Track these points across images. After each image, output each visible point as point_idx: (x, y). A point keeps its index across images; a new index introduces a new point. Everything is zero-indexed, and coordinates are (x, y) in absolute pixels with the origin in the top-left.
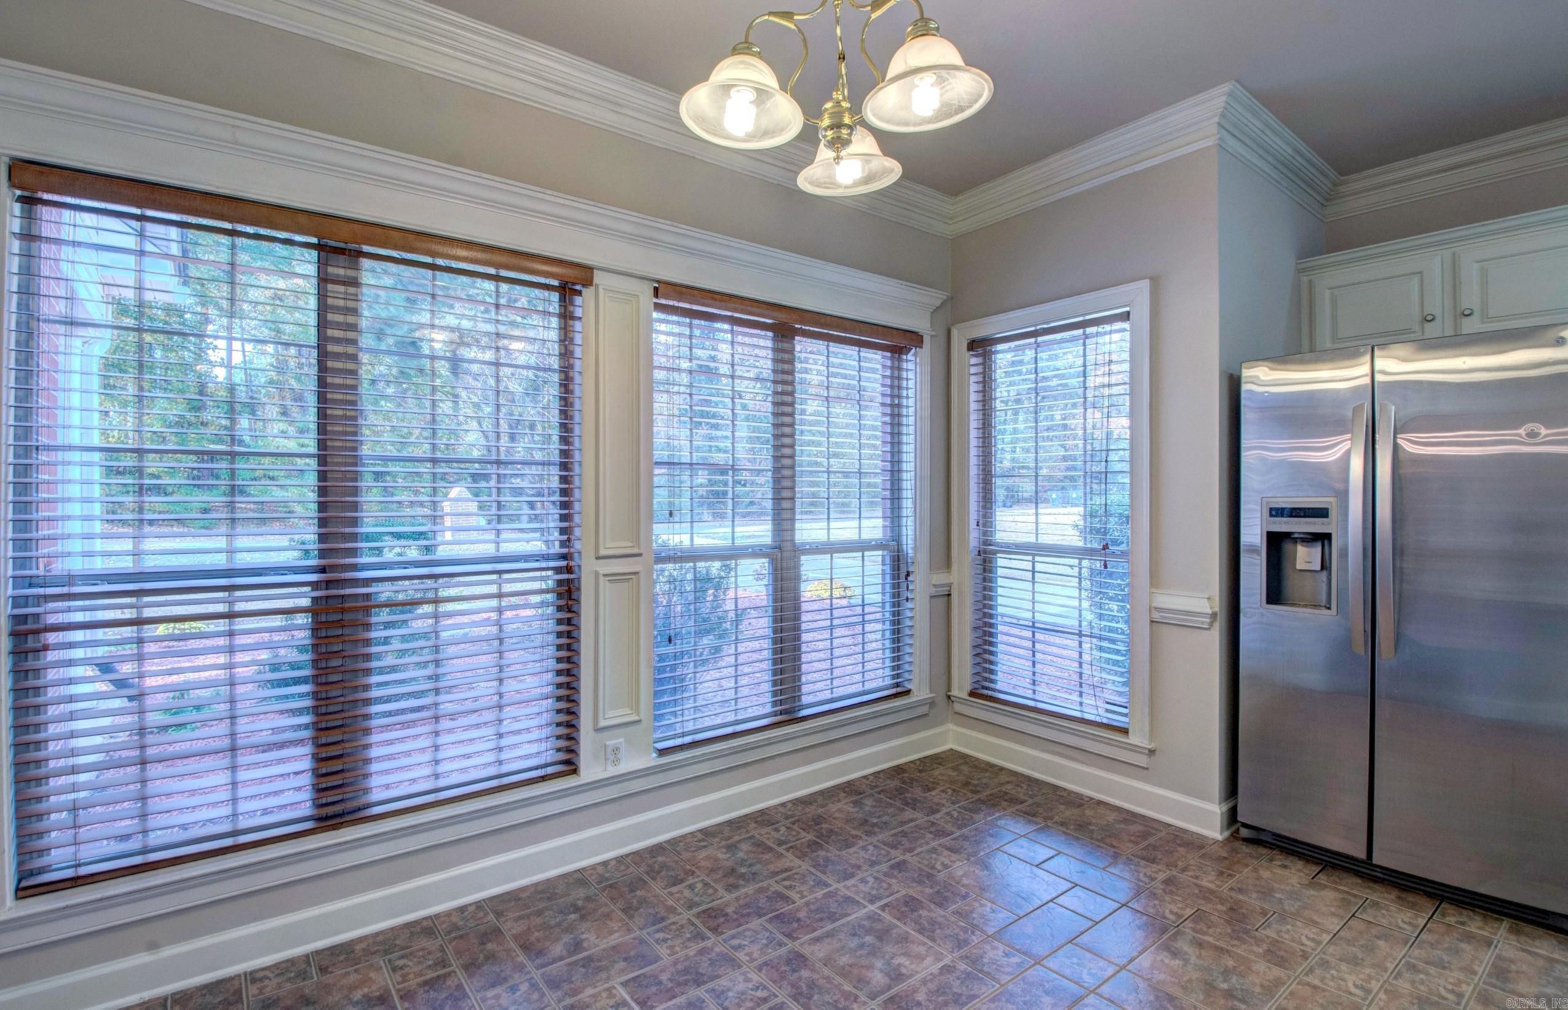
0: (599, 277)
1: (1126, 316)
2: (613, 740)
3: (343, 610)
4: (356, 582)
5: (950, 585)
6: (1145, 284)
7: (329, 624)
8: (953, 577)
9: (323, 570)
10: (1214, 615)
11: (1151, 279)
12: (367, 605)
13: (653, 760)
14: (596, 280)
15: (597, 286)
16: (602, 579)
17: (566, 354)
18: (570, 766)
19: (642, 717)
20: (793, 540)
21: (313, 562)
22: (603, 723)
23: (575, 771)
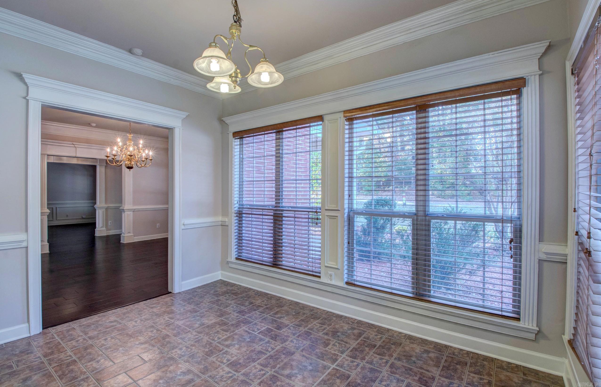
5: (566, 255)
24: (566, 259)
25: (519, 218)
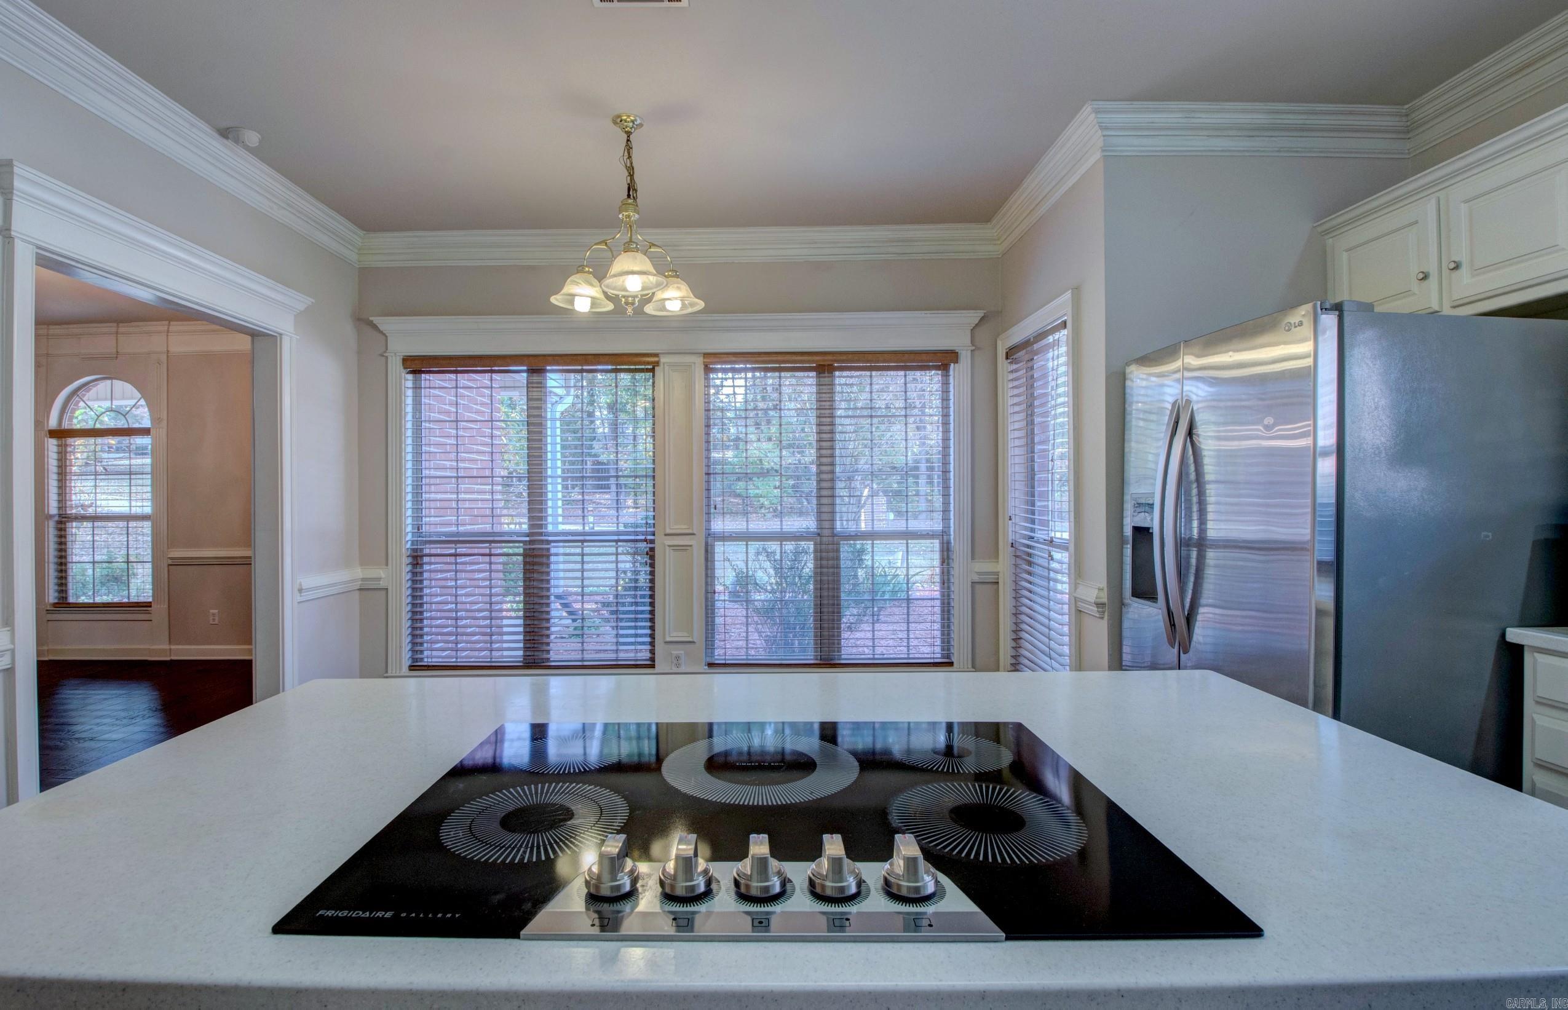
24: (998, 578)
25: (945, 533)
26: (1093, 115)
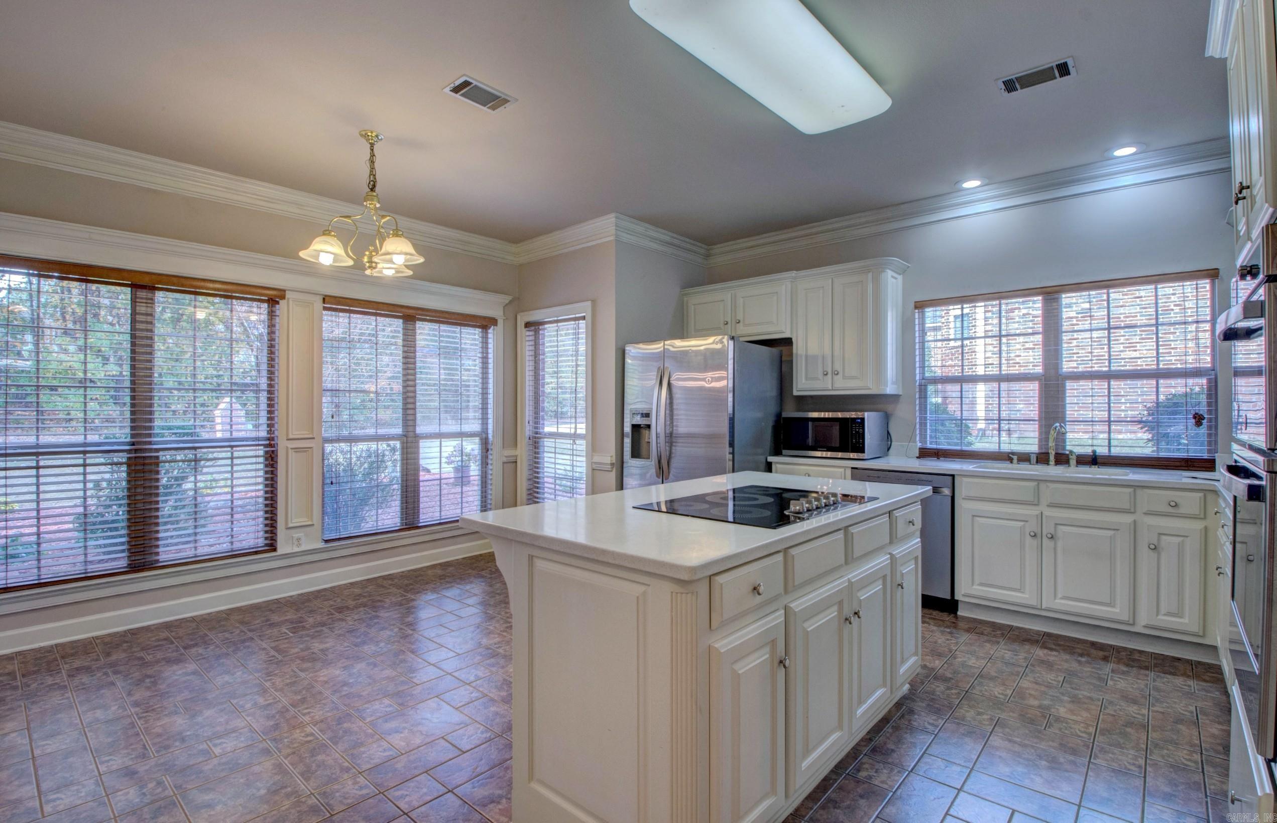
0: (288, 295)
1: (584, 318)
2: (296, 534)
3: (144, 464)
4: (151, 450)
5: (516, 456)
6: (589, 303)
7: (136, 471)
8: (518, 452)
9: (133, 444)
10: (612, 464)
11: (592, 301)
12: (157, 462)
13: (321, 545)
14: (287, 296)
15: (288, 299)
16: (290, 451)
17: (271, 333)
18: (272, 546)
19: (314, 523)
20: (414, 431)
21: (128, 440)
22: (291, 525)
23: (275, 550)
24: (517, 459)
25: (483, 433)
26: (614, 219)
